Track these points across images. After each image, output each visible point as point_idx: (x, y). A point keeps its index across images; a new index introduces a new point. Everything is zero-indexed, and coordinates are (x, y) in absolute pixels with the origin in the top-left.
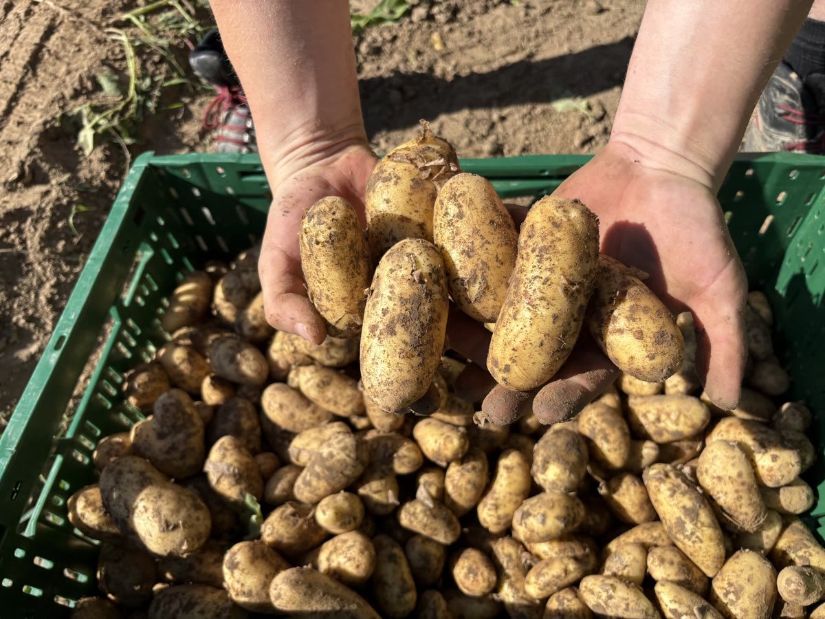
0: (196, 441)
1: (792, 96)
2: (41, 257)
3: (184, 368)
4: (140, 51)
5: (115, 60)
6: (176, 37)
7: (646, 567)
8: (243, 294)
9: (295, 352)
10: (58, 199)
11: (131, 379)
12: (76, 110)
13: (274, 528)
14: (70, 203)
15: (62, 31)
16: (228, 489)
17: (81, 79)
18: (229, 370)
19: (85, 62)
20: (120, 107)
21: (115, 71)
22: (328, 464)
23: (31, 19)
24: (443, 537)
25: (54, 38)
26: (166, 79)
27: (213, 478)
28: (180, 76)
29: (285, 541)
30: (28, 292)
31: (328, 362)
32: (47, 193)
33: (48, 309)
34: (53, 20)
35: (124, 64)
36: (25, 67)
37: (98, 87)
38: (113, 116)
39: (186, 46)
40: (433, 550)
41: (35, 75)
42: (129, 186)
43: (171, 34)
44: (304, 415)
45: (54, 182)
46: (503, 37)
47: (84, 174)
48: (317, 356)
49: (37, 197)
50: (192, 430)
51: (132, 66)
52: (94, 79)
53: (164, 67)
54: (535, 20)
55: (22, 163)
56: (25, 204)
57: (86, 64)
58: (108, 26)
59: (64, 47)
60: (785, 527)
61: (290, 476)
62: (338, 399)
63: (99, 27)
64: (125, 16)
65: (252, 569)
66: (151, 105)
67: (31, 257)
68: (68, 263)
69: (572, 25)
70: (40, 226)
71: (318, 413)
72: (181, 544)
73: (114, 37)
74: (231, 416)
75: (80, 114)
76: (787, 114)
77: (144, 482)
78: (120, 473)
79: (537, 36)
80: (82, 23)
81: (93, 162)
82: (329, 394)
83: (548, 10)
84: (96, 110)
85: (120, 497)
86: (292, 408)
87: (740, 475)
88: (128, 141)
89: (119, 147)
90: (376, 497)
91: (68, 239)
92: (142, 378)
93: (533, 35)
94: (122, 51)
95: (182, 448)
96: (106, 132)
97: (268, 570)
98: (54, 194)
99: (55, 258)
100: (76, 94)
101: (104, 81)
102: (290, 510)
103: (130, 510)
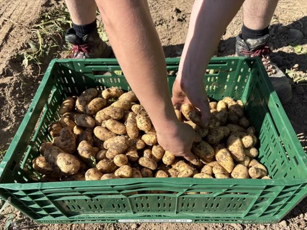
0: (74, 142)
1: (243, 46)
2: (11, 99)
3: (68, 123)
4: (43, 36)
5: (34, 39)
6: (55, 32)
7: (212, 171)
8: (85, 102)
9: (105, 115)
10: (16, 81)
11: (51, 126)
12: (22, 53)
13: (101, 165)
14: (20, 82)
15: (15, 29)
16: (85, 155)
17: (23, 44)
18: (83, 122)
19: (24, 39)
20: (37, 53)
21: (35, 42)
22: (117, 145)
23: (4, 26)
24: (152, 167)
25: (12, 31)
26: (52, 45)
27: (80, 152)
28: (56, 44)
29: (104, 169)
30: (6, 110)
31: (115, 118)
32: (12, 79)
33: (13, 115)
34: (12, 26)
35: (37, 40)
36: (3, 40)
37: (29, 47)
38: (34, 56)
39: (58, 35)
40: (149, 171)
41: (6, 42)
42: (50, 68)
43: (53, 32)
44: (108, 134)
45: (14, 75)
46: (161, 34)
47: (25, 73)
48: (111, 116)
49: (9, 80)
50: (73, 139)
51: (40, 41)
52: (27, 44)
53: (51, 41)
54: (170, 30)
55: (4, 69)
56: (4, 82)
57: (24, 40)
58: (32, 28)
59: (16, 34)
60: (251, 160)
61: (104, 152)
62: (118, 128)
63: (29, 29)
64: (37, 26)
65: (95, 175)
66: (47, 52)
67: (7, 99)
68: (20, 101)
69: (182, 31)
70: (10, 89)
71: (112, 134)
72: (72, 169)
73: (34, 32)
74: (84, 136)
75: (23, 55)
76: (242, 52)
77: (59, 152)
78: (51, 150)
79: (171, 34)
80: (23, 27)
81: (28, 70)
82: (116, 127)
83: (174, 27)
84: (28, 53)
85: (52, 156)
86: (104, 133)
87: (239, 144)
88: (40, 63)
89: (37, 65)
90: (132, 155)
91: (20, 93)
92: (55, 125)
93: (170, 33)
94: (36, 36)
95: (69, 144)
96: (32, 60)
97: (99, 176)
98: (14, 79)
99: (15, 99)
100: (22, 49)
101: (31, 45)
102: (105, 160)
103: (55, 159)
